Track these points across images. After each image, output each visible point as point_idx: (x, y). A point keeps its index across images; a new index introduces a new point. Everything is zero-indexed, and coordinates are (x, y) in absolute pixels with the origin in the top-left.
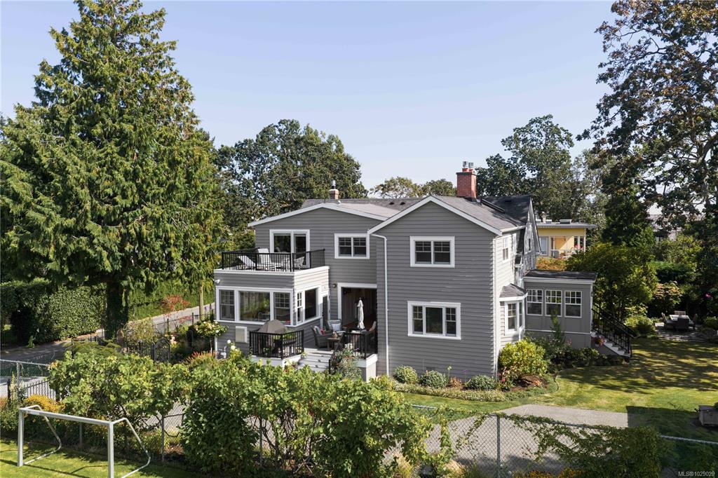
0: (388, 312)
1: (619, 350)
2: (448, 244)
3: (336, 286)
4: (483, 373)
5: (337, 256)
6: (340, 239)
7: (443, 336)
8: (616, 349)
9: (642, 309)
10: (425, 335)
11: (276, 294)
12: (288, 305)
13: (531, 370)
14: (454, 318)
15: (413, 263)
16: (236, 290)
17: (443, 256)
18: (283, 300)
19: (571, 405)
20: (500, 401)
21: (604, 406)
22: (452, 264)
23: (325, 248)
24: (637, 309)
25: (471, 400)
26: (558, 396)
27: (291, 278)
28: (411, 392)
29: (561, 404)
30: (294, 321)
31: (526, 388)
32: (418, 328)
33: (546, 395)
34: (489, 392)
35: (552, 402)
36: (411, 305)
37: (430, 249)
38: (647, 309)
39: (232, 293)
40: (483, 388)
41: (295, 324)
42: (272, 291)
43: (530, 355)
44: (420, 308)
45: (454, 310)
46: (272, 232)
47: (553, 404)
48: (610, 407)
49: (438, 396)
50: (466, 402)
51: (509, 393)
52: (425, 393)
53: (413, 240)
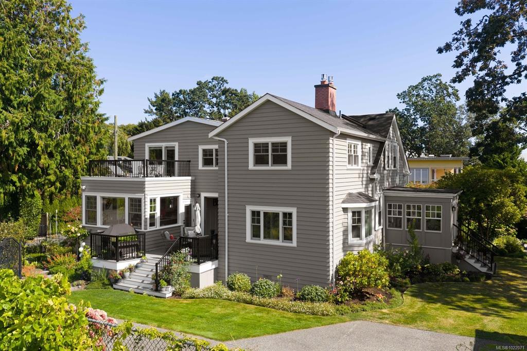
0: (228, 216)
1: (482, 266)
2: (284, 145)
3: (200, 195)
4: (316, 283)
5: (201, 167)
6: (204, 151)
7: (280, 243)
8: (478, 266)
9: (512, 231)
10: (262, 241)
11: (131, 200)
12: (140, 210)
13: (369, 282)
14: (290, 223)
15: (251, 166)
16: (99, 196)
17: (280, 159)
18: (136, 204)
19: (408, 324)
20: (327, 315)
21: (448, 326)
22: (289, 166)
23: (191, 160)
24: (507, 230)
25: (296, 312)
26: (397, 312)
27: (143, 183)
28: (238, 301)
29: (396, 323)
30: (146, 226)
31: (363, 302)
32: (256, 234)
33: (384, 311)
34: (318, 304)
35: (387, 318)
36: (249, 209)
37: (267, 151)
38: (516, 231)
39: (95, 198)
40: (312, 300)
41: (145, 229)
42: (127, 196)
43: (370, 264)
44: (258, 213)
45: (290, 214)
46: (147, 146)
47: (387, 322)
48: (455, 328)
49: (263, 306)
50: (290, 315)
51: (339, 307)
52: (251, 303)
53: (252, 142)
